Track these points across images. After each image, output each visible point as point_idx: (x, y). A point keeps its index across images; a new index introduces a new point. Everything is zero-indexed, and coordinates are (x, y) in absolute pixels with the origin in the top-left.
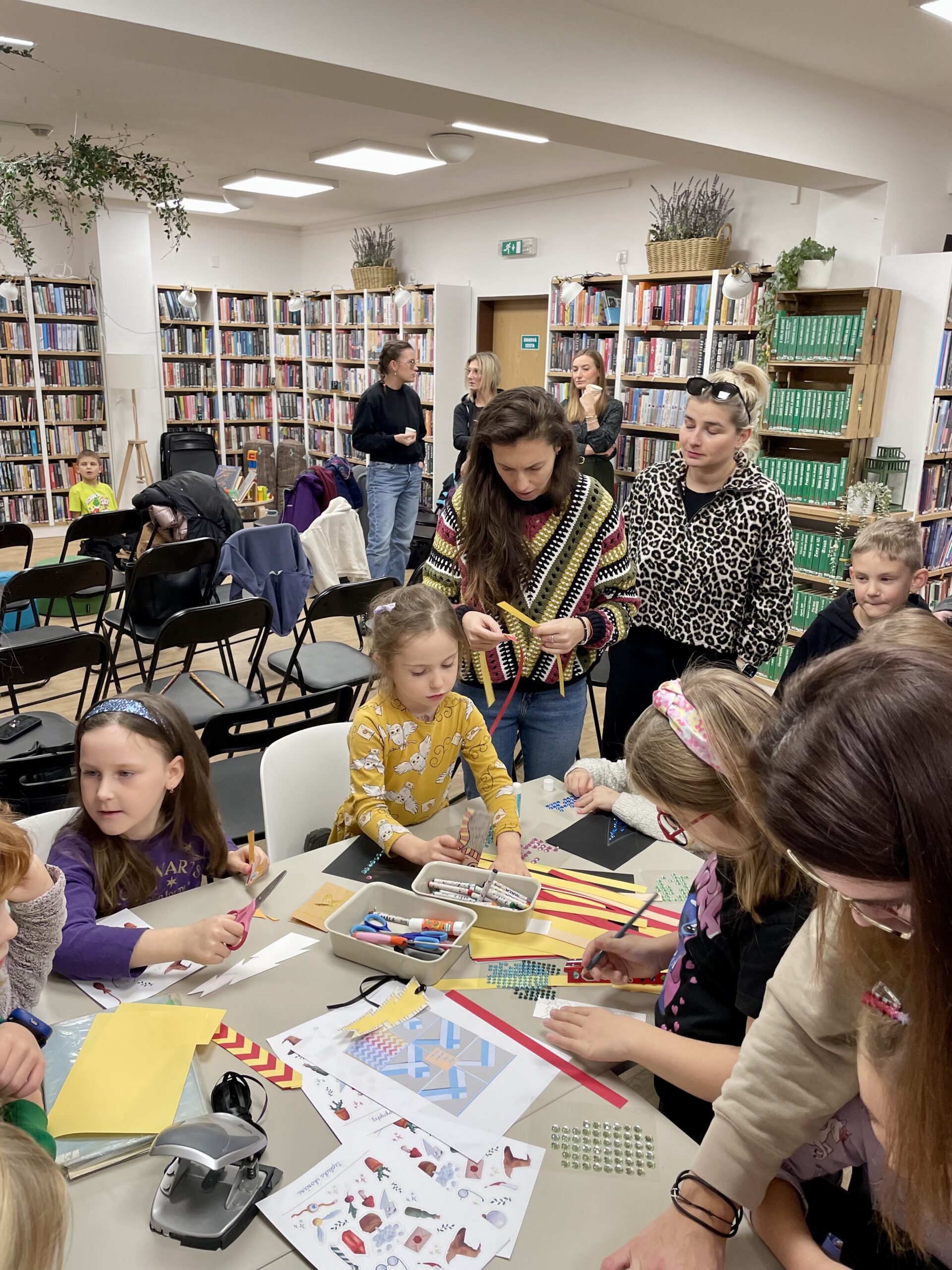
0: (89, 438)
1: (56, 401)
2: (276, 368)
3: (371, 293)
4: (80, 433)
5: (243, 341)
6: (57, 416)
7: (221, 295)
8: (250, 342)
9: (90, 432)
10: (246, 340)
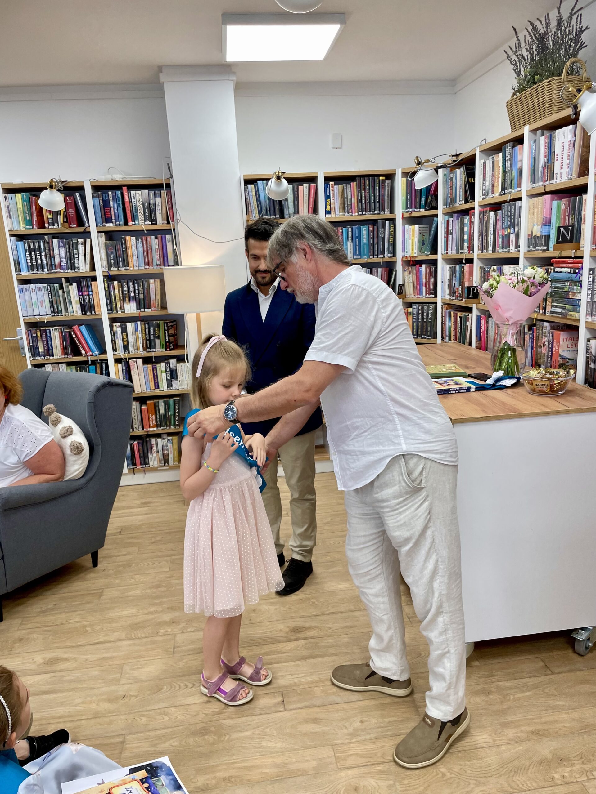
0: (162, 372)
1: (124, 330)
2: (404, 271)
3: (534, 131)
4: (150, 367)
5: (357, 238)
6: (126, 348)
7: (327, 179)
8: (365, 239)
9: (163, 364)
10: (359, 237)
